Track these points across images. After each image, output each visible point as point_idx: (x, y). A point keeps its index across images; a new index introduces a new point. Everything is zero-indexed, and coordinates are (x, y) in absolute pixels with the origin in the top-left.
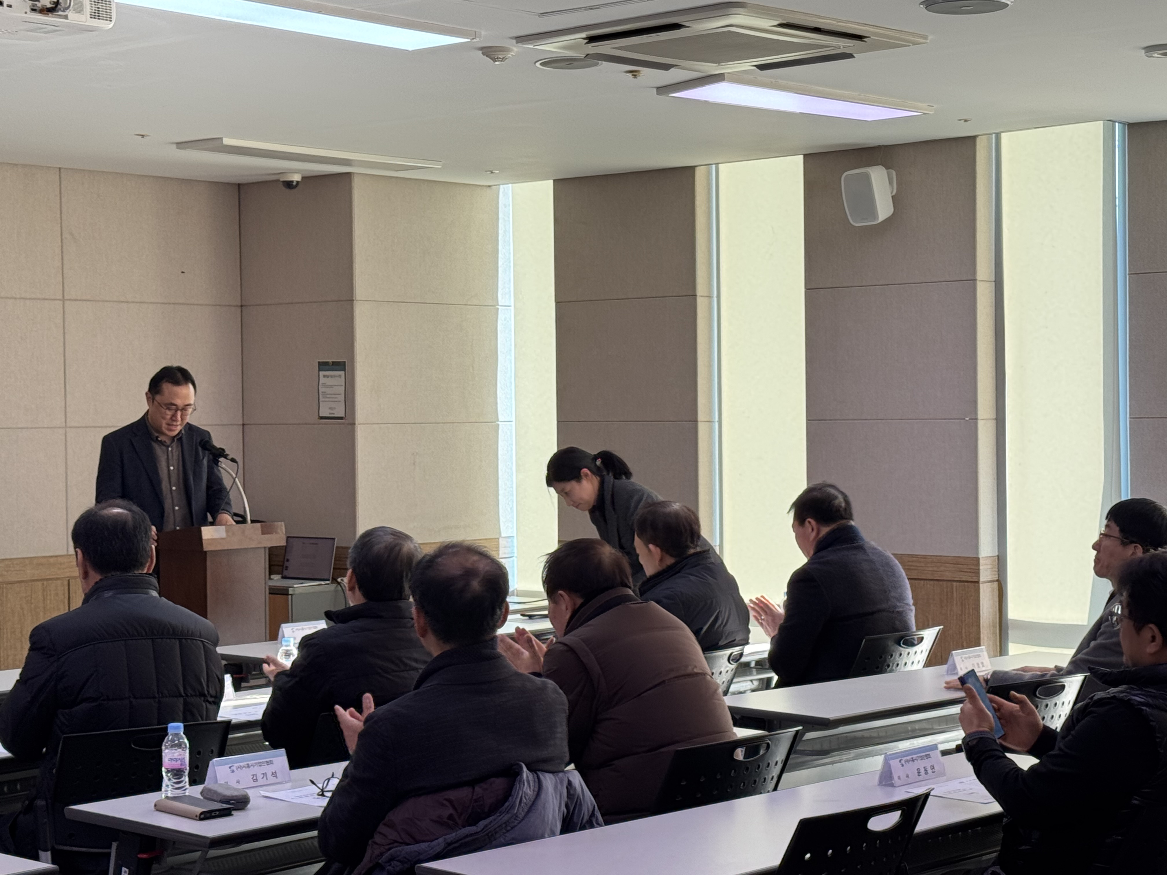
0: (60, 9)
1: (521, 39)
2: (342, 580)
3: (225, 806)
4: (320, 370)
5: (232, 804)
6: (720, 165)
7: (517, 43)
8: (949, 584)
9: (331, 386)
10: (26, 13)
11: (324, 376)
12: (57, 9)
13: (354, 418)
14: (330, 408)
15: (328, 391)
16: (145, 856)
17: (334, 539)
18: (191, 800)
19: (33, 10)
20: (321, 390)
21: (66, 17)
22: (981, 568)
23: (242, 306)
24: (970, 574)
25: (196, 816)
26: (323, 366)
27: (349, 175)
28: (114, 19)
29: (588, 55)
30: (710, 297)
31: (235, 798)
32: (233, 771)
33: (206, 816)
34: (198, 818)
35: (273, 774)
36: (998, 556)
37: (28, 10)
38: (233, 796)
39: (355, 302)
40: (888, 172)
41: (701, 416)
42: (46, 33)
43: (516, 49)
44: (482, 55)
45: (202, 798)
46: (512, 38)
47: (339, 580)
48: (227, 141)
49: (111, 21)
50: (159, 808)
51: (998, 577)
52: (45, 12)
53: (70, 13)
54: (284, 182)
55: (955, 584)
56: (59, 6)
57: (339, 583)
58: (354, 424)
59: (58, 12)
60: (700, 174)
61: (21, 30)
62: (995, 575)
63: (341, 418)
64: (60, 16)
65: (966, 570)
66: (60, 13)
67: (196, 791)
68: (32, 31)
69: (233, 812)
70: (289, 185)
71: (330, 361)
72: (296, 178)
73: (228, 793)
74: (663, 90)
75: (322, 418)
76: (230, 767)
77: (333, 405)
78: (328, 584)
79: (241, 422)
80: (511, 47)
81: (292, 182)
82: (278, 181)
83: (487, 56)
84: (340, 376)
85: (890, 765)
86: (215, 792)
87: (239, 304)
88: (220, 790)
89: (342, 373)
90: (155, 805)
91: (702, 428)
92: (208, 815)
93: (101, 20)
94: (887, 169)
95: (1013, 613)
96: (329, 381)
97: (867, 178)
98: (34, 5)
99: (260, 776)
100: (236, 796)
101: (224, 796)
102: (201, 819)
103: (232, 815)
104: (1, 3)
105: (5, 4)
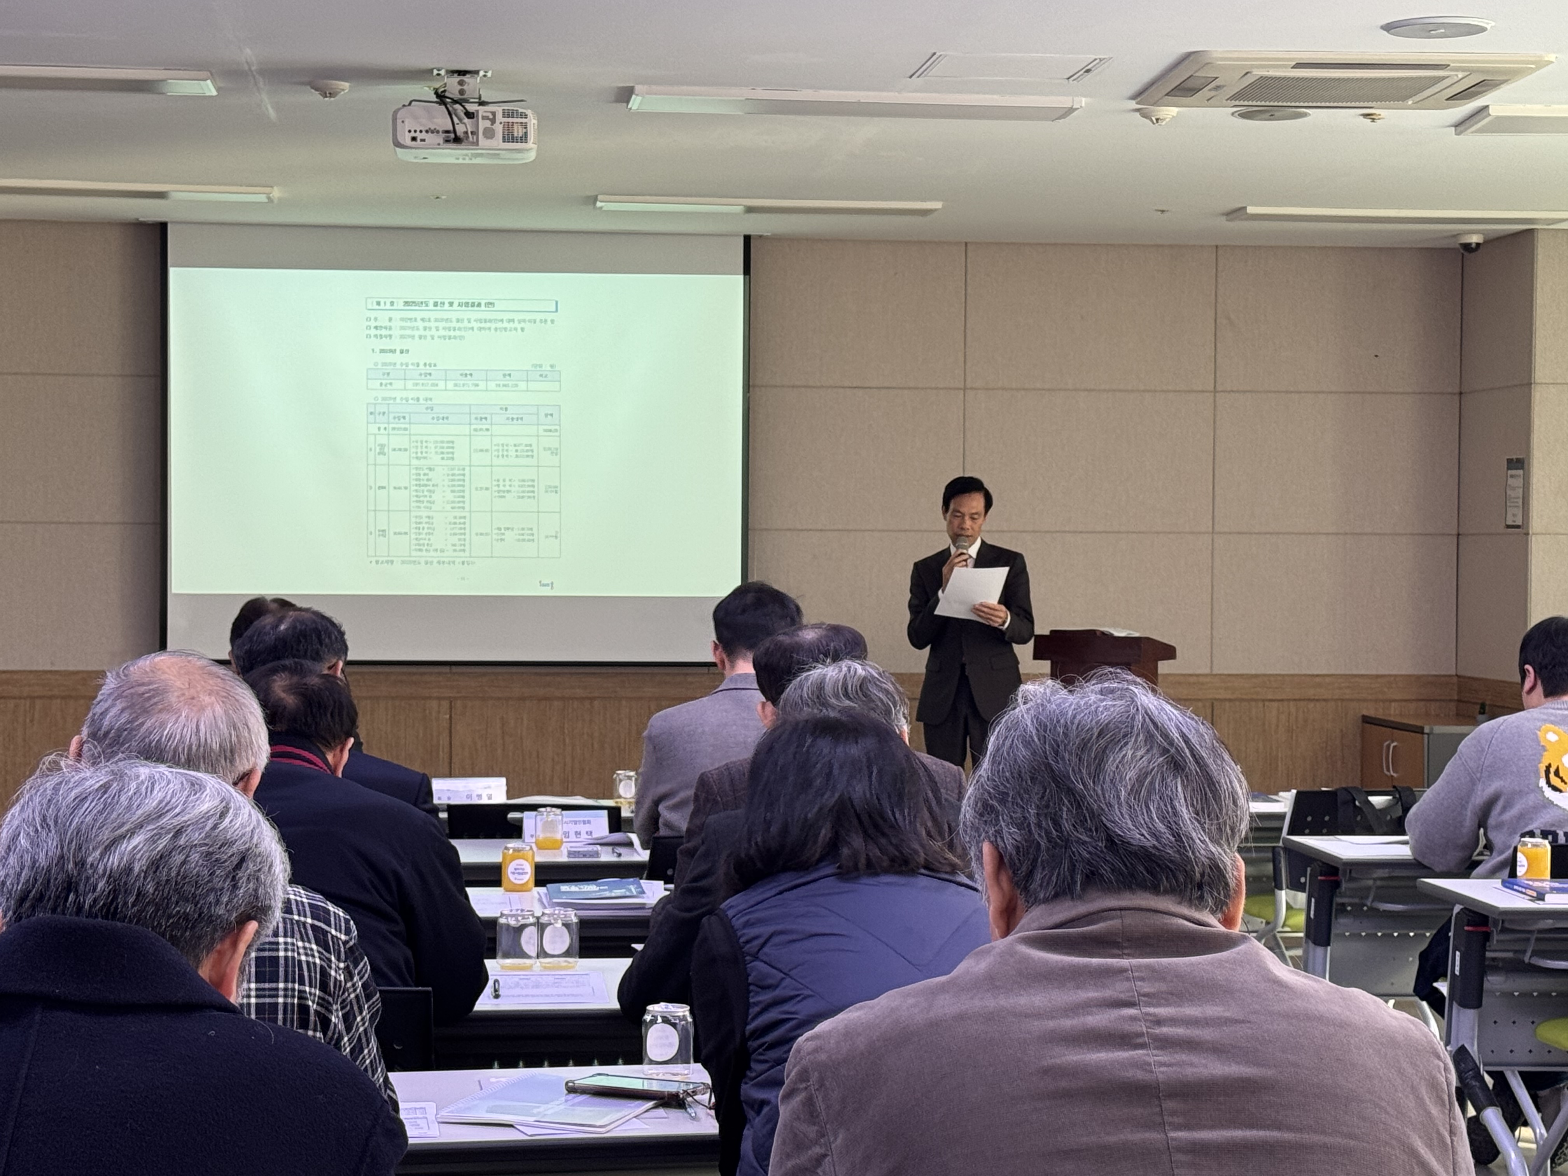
4: (1508, 469)
9: (1515, 488)
10: (439, 144)
11: (1512, 476)
13: (1528, 527)
14: (1514, 515)
15: (1512, 493)
19: (447, 141)
20: (1509, 492)
21: (477, 144)
23: (1461, 393)
26: (1510, 464)
27: (1532, 231)
28: (531, 140)
37: (441, 142)
39: (1533, 385)
44: (1141, 117)
48: (1251, 210)
49: (527, 142)
53: (481, 140)
58: (1527, 534)
63: (1518, 527)
64: (472, 144)
70: (1467, 247)
71: (1514, 457)
72: (1475, 239)
75: (1508, 527)
77: (1515, 511)
79: (1455, 532)
81: (1470, 244)
83: (1146, 118)
84: (1521, 476)
87: (1457, 390)
89: (1521, 472)
93: (515, 143)
96: (1513, 483)
98: (447, 137)
104: (414, 139)
105: (418, 140)
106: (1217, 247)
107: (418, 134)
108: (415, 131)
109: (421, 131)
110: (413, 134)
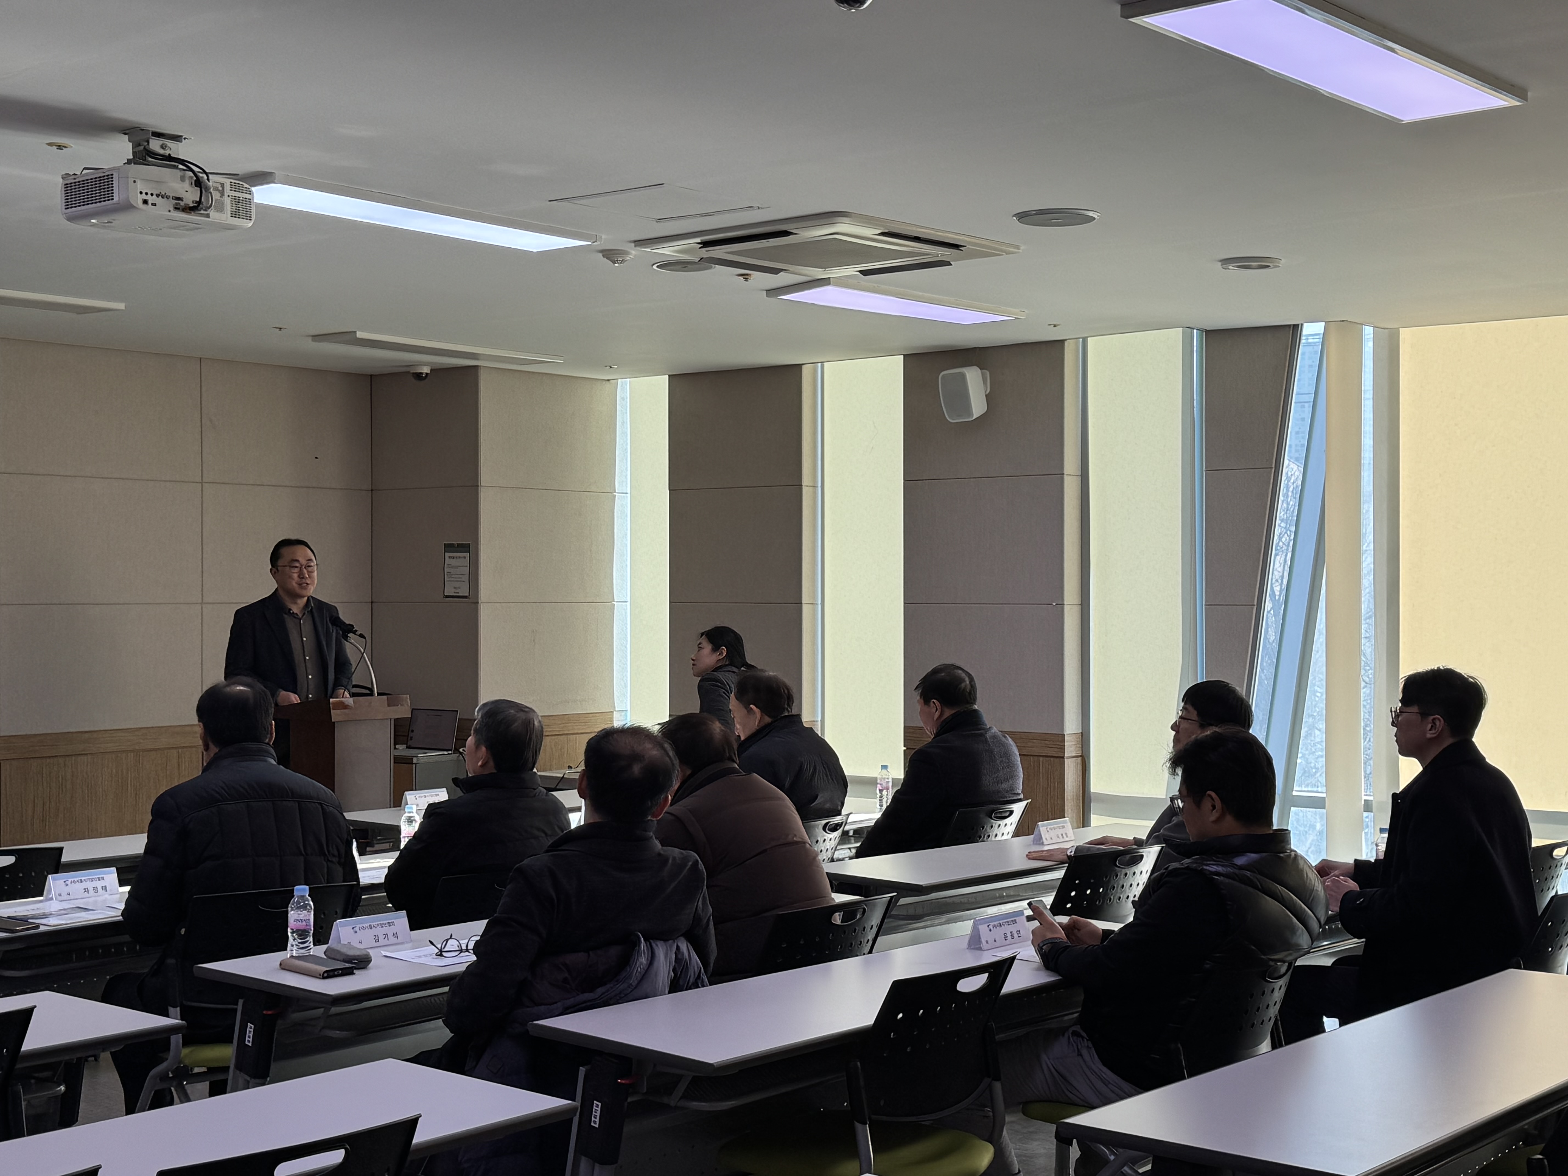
0: (202, 208)
1: (639, 243)
2: (463, 750)
3: (347, 965)
4: (445, 551)
5: (355, 963)
6: (825, 363)
7: (635, 246)
8: (1036, 758)
9: (457, 567)
10: (169, 211)
11: (450, 557)
12: (199, 208)
13: (477, 598)
14: (455, 588)
15: (452, 571)
16: (269, 1012)
17: (457, 711)
18: (315, 959)
19: (176, 209)
20: (447, 570)
21: (208, 216)
22: (1066, 744)
23: (372, 490)
24: (1056, 750)
25: (320, 975)
26: (449, 547)
27: (476, 367)
28: (253, 217)
29: (702, 258)
30: (815, 487)
31: (357, 958)
32: (356, 932)
33: (329, 975)
34: (321, 977)
35: (394, 935)
36: (1082, 733)
37: (172, 209)
38: (355, 956)
39: (479, 488)
40: (982, 373)
41: (805, 599)
42: (187, 230)
43: (634, 252)
44: (602, 257)
45: (325, 957)
46: (631, 242)
47: (461, 750)
48: (359, 335)
49: (251, 220)
50: (284, 967)
51: (1082, 753)
52: (189, 211)
53: (212, 213)
54: (414, 373)
55: (1041, 759)
56: (201, 205)
57: (461, 753)
58: (478, 603)
59: (200, 211)
60: (806, 371)
61: (164, 228)
62: (1078, 751)
63: (465, 597)
64: (202, 215)
65: (1050, 746)
66: (202, 212)
67: (319, 951)
68: (174, 228)
69: (355, 971)
70: (418, 376)
71: (456, 543)
72: (426, 370)
73: (351, 953)
74: (773, 292)
75: (447, 597)
76: (353, 928)
77: (457, 584)
78: (451, 754)
79: (370, 600)
80: (629, 250)
81: (422, 373)
82: (408, 372)
83: (607, 258)
84: (465, 558)
85: (979, 930)
86: (338, 952)
87: (367, 487)
88: (344, 950)
89: (467, 554)
90: (281, 964)
91: (806, 610)
92: (331, 974)
93: (240, 219)
94: (981, 369)
95: (1096, 786)
96: (453, 562)
97: (963, 377)
98: (177, 204)
99: (381, 937)
100: (358, 956)
101: (348, 956)
102: (324, 978)
103: (354, 974)
104: (145, 202)
105: (150, 202)
106: (201, 358)
107: (149, 197)
108: (146, 194)
109: (152, 195)
110: (144, 197)
